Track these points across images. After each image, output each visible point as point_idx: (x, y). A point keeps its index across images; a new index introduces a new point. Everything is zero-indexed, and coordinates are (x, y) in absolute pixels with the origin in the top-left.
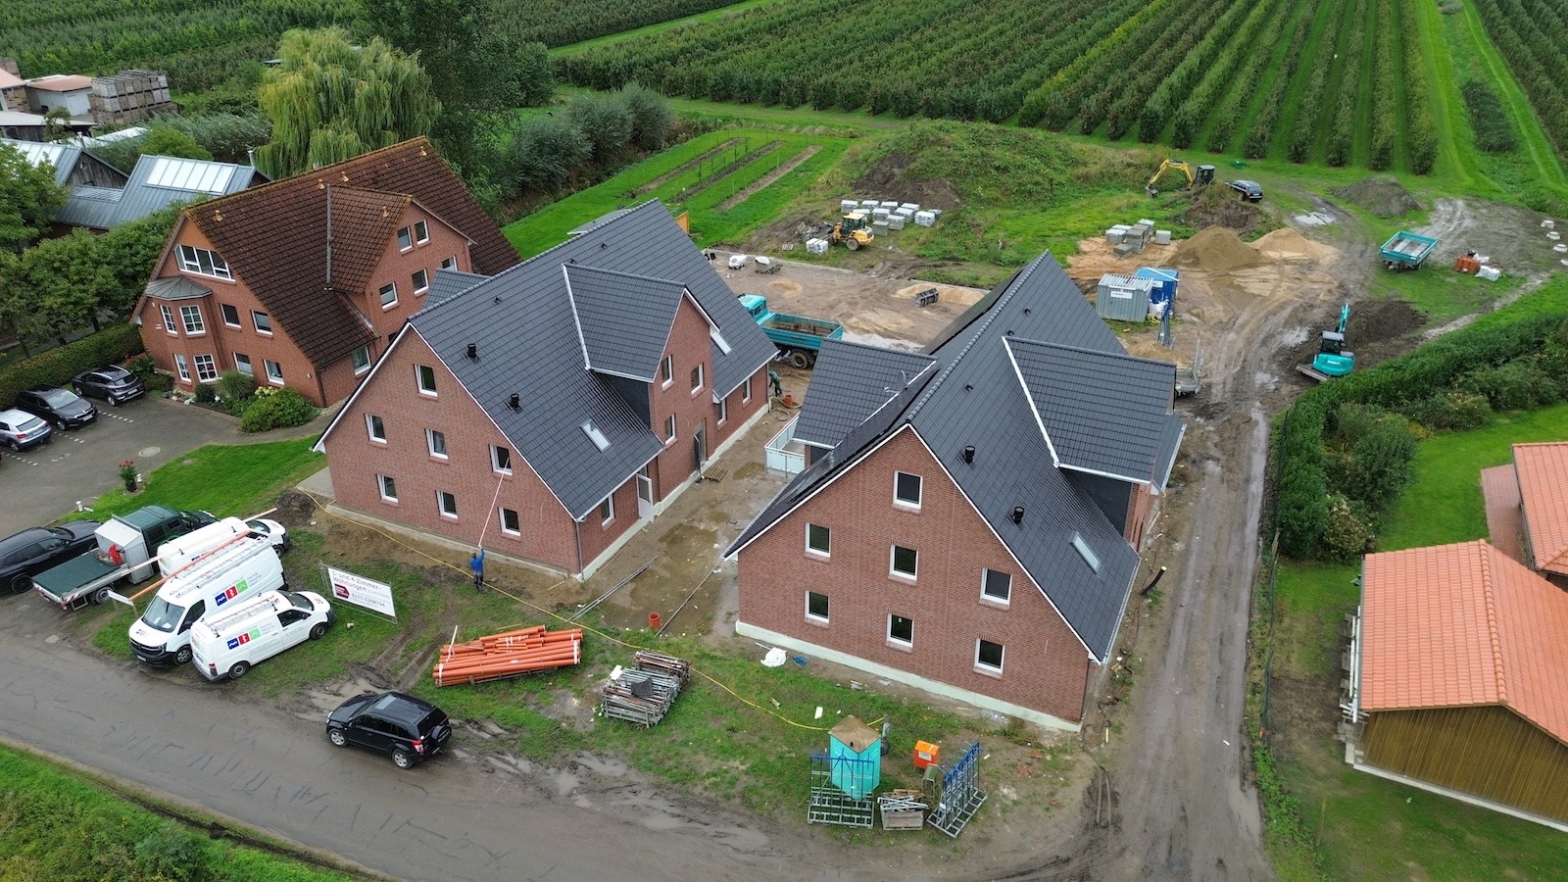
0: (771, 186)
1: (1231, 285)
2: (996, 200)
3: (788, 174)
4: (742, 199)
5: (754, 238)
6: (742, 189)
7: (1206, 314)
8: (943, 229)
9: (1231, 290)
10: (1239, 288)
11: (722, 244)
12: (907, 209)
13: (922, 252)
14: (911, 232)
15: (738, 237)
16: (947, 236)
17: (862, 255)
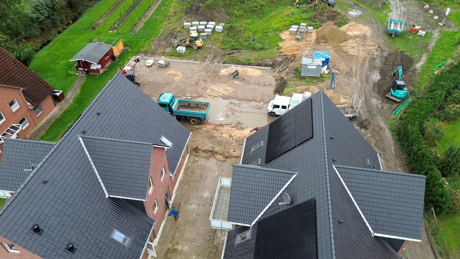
0: (152, 16)
1: (343, 51)
2: (242, 15)
3: (157, 9)
4: (142, 25)
5: (153, 47)
6: (140, 19)
7: (340, 68)
8: (228, 34)
9: (344, 54)
10: (346, 52)
11: (140, 52)
12: (211, 25)
13: (223, 47)
14: (216, 36)
15: (146, 48)
16: (230, 37)
17: (201, 51)
